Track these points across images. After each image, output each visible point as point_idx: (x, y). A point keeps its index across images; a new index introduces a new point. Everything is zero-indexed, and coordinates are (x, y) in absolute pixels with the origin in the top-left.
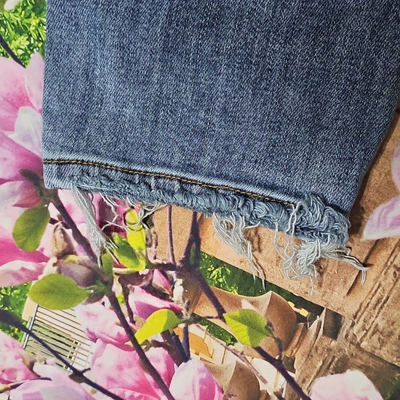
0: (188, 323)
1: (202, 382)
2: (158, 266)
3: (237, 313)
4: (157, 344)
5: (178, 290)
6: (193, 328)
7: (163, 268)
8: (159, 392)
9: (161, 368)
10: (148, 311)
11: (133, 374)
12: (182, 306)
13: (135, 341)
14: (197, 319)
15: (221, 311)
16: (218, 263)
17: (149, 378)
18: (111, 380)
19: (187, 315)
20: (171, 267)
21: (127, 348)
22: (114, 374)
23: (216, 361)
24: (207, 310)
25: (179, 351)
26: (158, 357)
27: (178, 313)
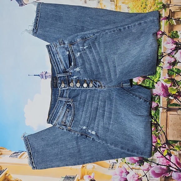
0: (170, 150)
1: (175, 158)
2: (163, 144)
3: (175, 146)
4: (167, 155)
5: (167, 146)
6: (171, 151)
7: (164, 144)
8: (170, 162)
9: (169, 158)
10: (164, 151)
11: (165, 161)
12: (168, 148)
13: (164, 156)
14: (171, 149)
15: (173, 147)
16: (170, 141)
17: (168, 160)
18: (162, 163)
19: (169, 150)
20: (165, 143)
21: (163, 157)
22: (163, 162)
23: (176, 154)
24: (172, 147)
25: (170, 155)
26: (167, 157)
27: (168, 149)
